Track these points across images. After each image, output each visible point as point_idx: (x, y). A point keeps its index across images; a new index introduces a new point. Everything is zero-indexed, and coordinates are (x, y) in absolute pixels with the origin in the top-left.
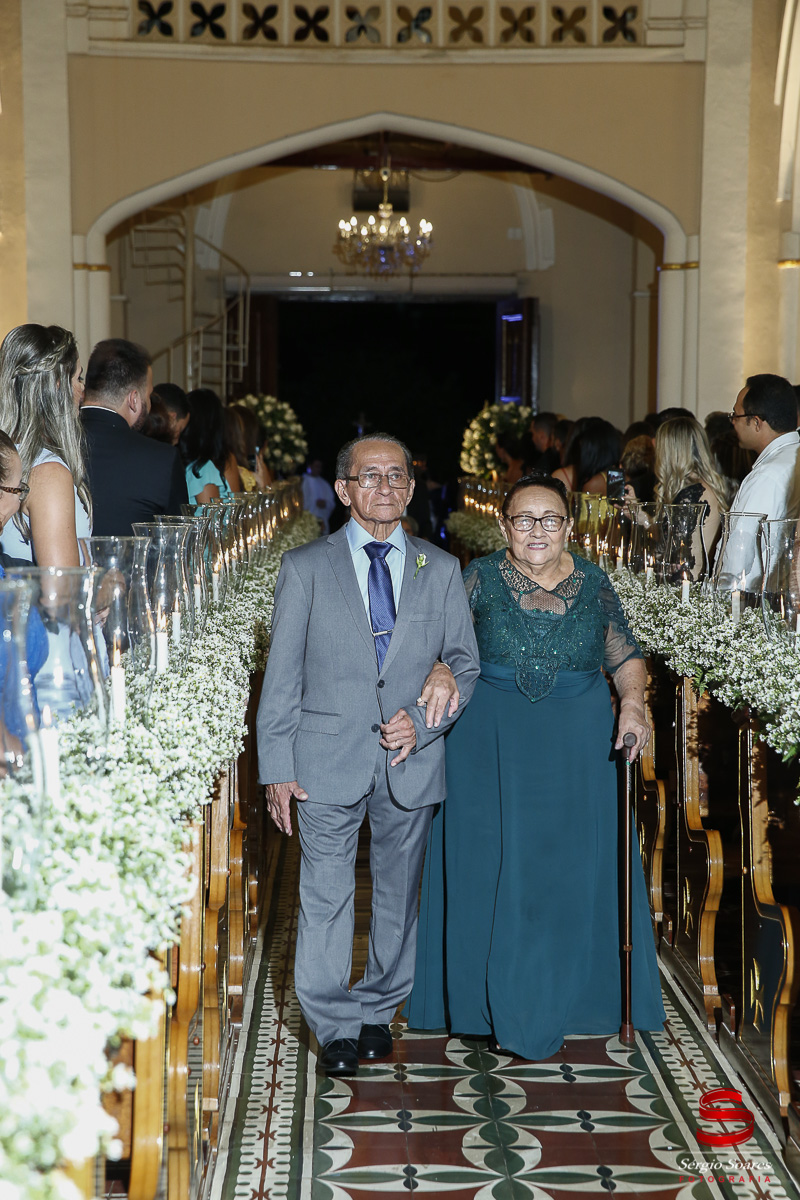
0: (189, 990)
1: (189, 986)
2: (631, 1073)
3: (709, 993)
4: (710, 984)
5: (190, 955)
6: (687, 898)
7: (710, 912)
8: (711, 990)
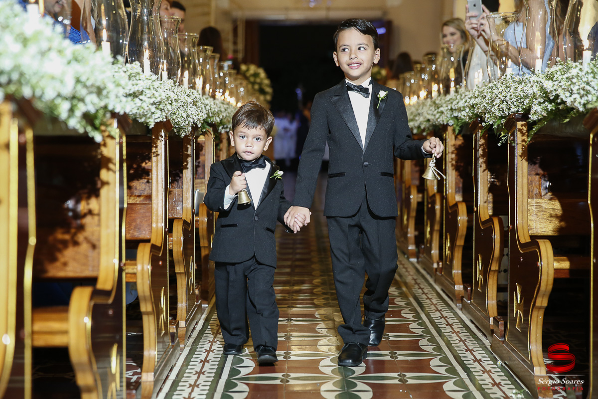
0: (157, 238)
1: (157, 236)
2: (423, 336)
3: (458, 289)
4: (459, 284)
5: (157, 220)
6: (448, 244)
7: (459, 246)
8: (459, 287)
